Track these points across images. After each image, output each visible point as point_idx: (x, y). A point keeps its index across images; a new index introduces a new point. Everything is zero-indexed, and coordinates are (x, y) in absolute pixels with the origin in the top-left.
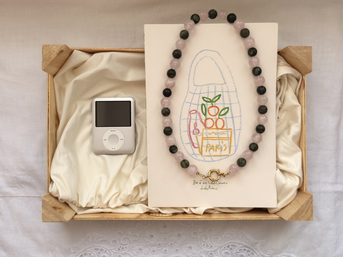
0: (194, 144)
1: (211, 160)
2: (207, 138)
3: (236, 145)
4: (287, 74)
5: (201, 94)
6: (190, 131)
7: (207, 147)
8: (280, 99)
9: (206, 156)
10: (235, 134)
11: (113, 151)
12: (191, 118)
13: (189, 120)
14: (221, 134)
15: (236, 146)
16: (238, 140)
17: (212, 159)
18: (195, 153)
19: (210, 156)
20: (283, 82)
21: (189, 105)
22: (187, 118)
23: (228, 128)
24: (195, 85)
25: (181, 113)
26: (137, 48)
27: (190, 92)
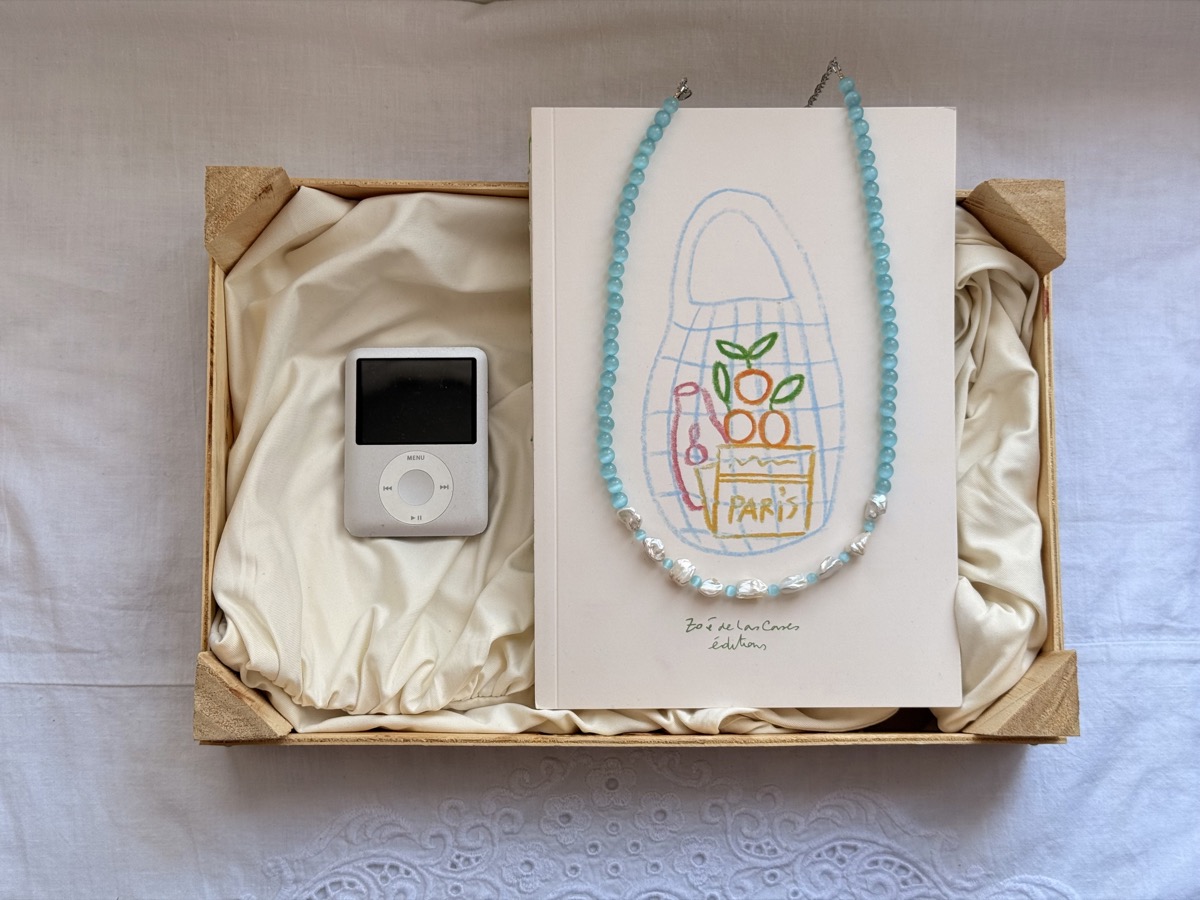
0: (690, 497)
1: (747, 550)
2: (734, 477)
3: (829, 499)
4: (990, 271)
5: (712, 332)
6: (675, 451)
7: (733, 507)
8: (972, 351)
9: (728, 537)
10: (823, 465)
11: (416, 527)
12: (678, 410)
13: (673, 416)
14: (777, 464)
15: (829, 505)
16: (835, 484)
17: (749, 547)
18: (694, 527)
19: (744, 536)
20: (978, 296)
21: (675, 368)
22: (667, 409)
23: (802, 444)
24: (692, 302)
25: (648, 392)
26: (505, 184)
27: (677, 324)
